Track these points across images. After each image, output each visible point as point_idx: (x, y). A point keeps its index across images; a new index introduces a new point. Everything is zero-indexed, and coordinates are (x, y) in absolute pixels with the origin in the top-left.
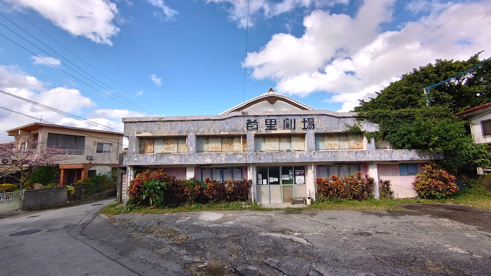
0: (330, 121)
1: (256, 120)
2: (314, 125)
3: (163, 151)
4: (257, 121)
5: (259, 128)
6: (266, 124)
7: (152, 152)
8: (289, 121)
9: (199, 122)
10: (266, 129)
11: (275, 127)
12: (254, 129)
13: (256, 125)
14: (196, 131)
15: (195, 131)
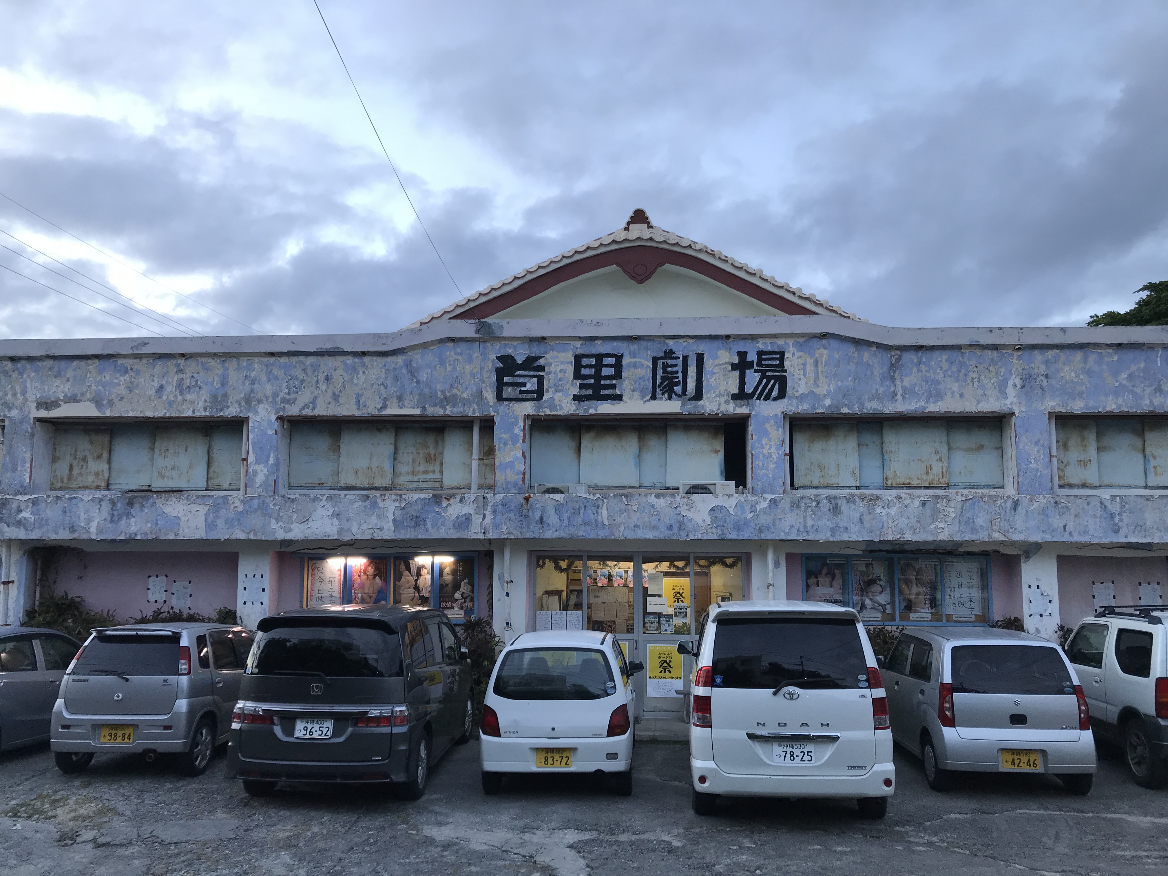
0: (857, 364)
1: (538, 358)
2: (782, 382)
3: (147, 483)
4: (542, 362)
5: (548, 391)
6: (577, 375)
7: (103, 484)
8: (673, 362)
9: (294, 359)
10: (576, 398)
11: (614, 387)
12: (524, 396)
13: (535, 380)
14: (284, 401)
15: (279, 400)
